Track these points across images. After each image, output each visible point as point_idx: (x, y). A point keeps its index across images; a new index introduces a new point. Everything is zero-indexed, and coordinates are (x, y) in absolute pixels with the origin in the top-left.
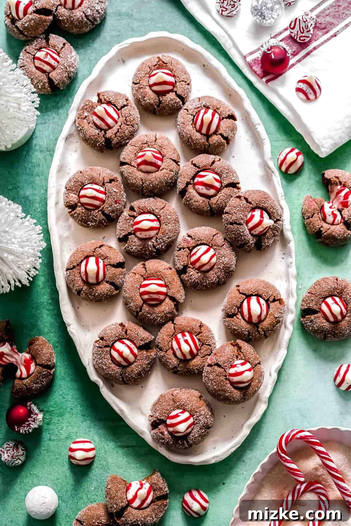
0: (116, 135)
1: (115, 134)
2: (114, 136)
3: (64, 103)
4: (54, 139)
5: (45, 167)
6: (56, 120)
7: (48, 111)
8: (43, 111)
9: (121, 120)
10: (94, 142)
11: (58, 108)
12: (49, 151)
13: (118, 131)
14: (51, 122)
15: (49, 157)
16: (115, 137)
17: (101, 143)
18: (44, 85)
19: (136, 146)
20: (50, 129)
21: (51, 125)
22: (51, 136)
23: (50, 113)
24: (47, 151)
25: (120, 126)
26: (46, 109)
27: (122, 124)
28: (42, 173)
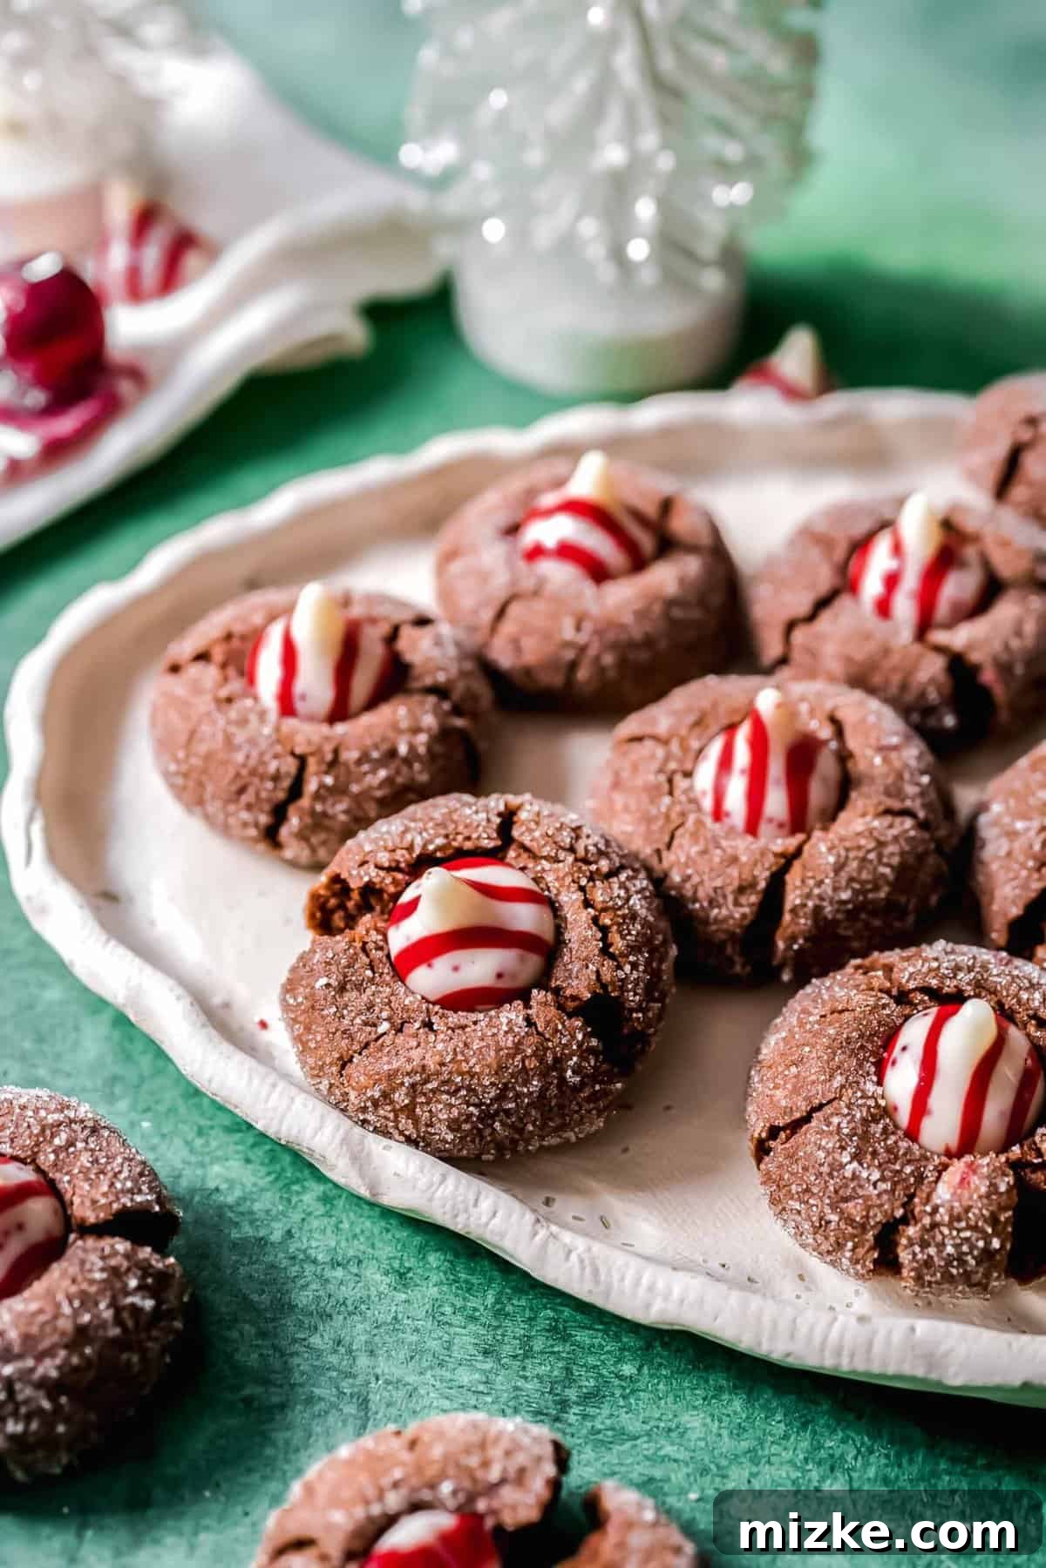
0: (612, 957)
1: (605, 951)
2: (608, 963)
3: (258, 1271)
4: (489, 1365)
5: (669, 1450)
6: (359, 1333)
7: (287, 1369)
8: (275, 1399)
9: (558, 878)
10: (544, 1075)
11: (284, 1307)
12: (564, 1405)
13: (605, 930)
14: (363, 1361)
15: (606, 1411)
16: (619, 967)
17: (584, 1053)
18: (145, 1269)
19: (676, 821)
20: (411, 1379)
21: (383, 1366)
22: (465, 1377)
23: (301, 1363)
24: (557, 1419)
25: (587, 904)
26: (266, 1382)
27: (582, 889)
28: (704, 1471)
